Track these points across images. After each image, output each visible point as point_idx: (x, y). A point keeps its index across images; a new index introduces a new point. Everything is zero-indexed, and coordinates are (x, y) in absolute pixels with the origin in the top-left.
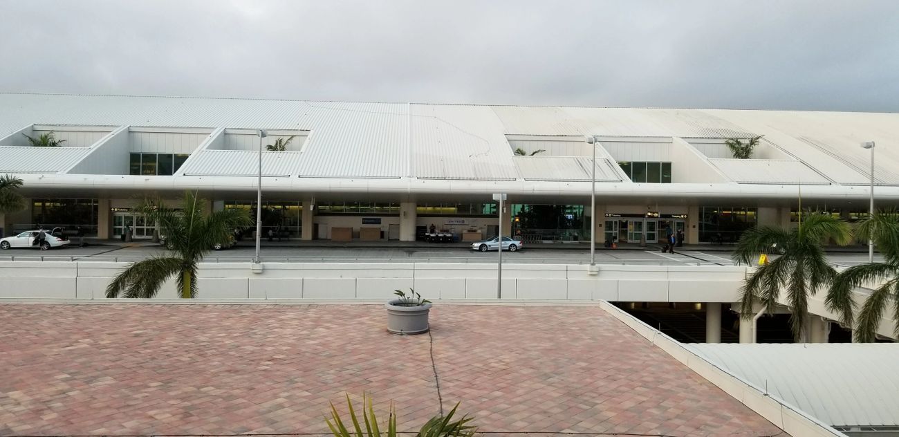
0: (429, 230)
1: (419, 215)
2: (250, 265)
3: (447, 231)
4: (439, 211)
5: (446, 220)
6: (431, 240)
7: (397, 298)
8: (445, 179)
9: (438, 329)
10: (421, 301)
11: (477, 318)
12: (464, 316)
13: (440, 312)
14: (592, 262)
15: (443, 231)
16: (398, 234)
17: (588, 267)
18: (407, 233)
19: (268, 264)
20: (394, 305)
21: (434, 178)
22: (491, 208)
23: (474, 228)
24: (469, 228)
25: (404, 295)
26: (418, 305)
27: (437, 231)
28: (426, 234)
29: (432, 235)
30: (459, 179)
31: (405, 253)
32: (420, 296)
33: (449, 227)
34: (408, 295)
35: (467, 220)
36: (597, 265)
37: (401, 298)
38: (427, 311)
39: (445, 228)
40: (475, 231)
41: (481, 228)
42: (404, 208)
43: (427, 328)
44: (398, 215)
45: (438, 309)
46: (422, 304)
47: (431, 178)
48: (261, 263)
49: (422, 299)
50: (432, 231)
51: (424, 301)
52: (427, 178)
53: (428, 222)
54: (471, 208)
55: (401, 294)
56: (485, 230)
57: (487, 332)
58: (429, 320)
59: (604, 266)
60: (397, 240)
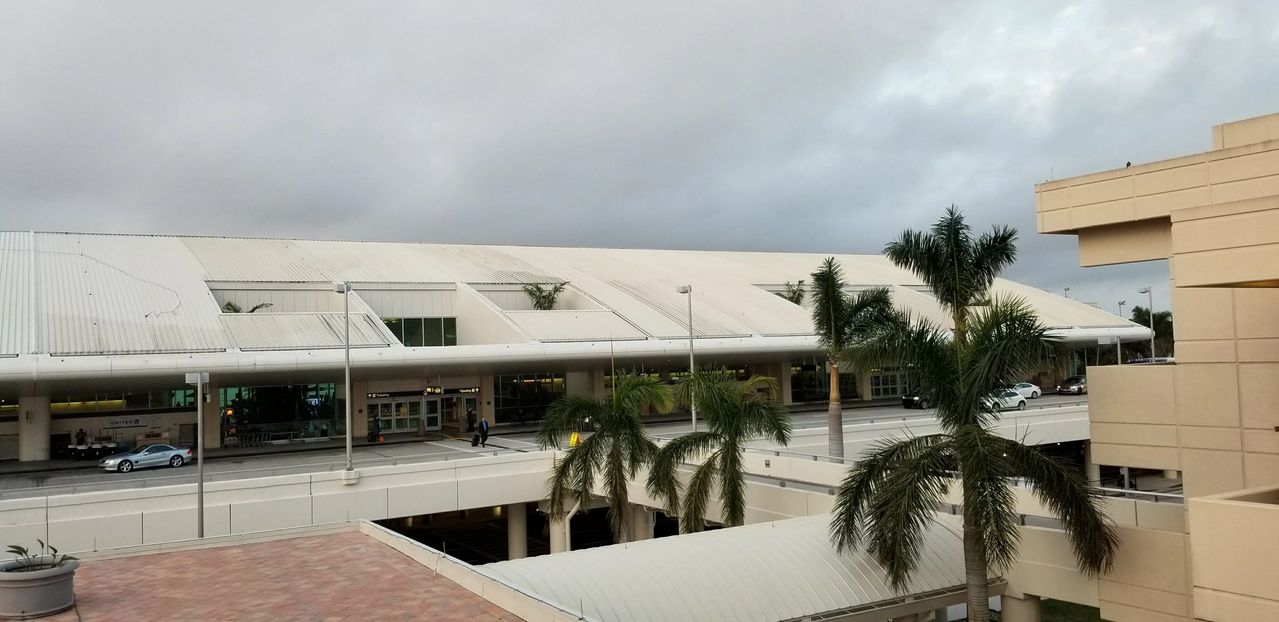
0: (74, 439)
1: (56, 416)
3: (109, 439)
4: (93, 407)
5: (106, 421)
6: (78, 456)
7: (13, 558)
8: (102, 353)
9: (92, 601)
10: (58, 559)
11: (162, 574)
12: (139, 573)
13: (94, 573)
14: (348, 466)
15: (99, 440)
16: (17, 452)
17: (342, 473)
18: (33, 447)
20: (8, 570)
21: (82, 354)
22: (185, 396)
23: (156, 431)
24: (148, 430)
25: (26, 552)
26: (54, 566)
27: (89, 440)
28: (70, 447)
29: (80, 448)
30: (128, 353)
31: (30, 481)
32: (56, 551)
33: (111, 433)
34: (35, 552)
35: (143, 419)
36: (356, 470)
37: (20, 558)
38: (71, 573)
39: (104, 433)
40: (158, 435)
41: (166, 431)
42: (24, 406)
43: (71, 603)
44: (16, 419)
45: (92, 568)
46: (60, 564)
47: (76, 354)
49: (60, 554)
50: (81, 441)
51: (65, 558)
52: (68, 354)
54: (150, 398)
55: (20, 550)
56: (176, 433)
57: (179, 594)
58: (74, 589)
59: (366, 470)
60: (17, 460)
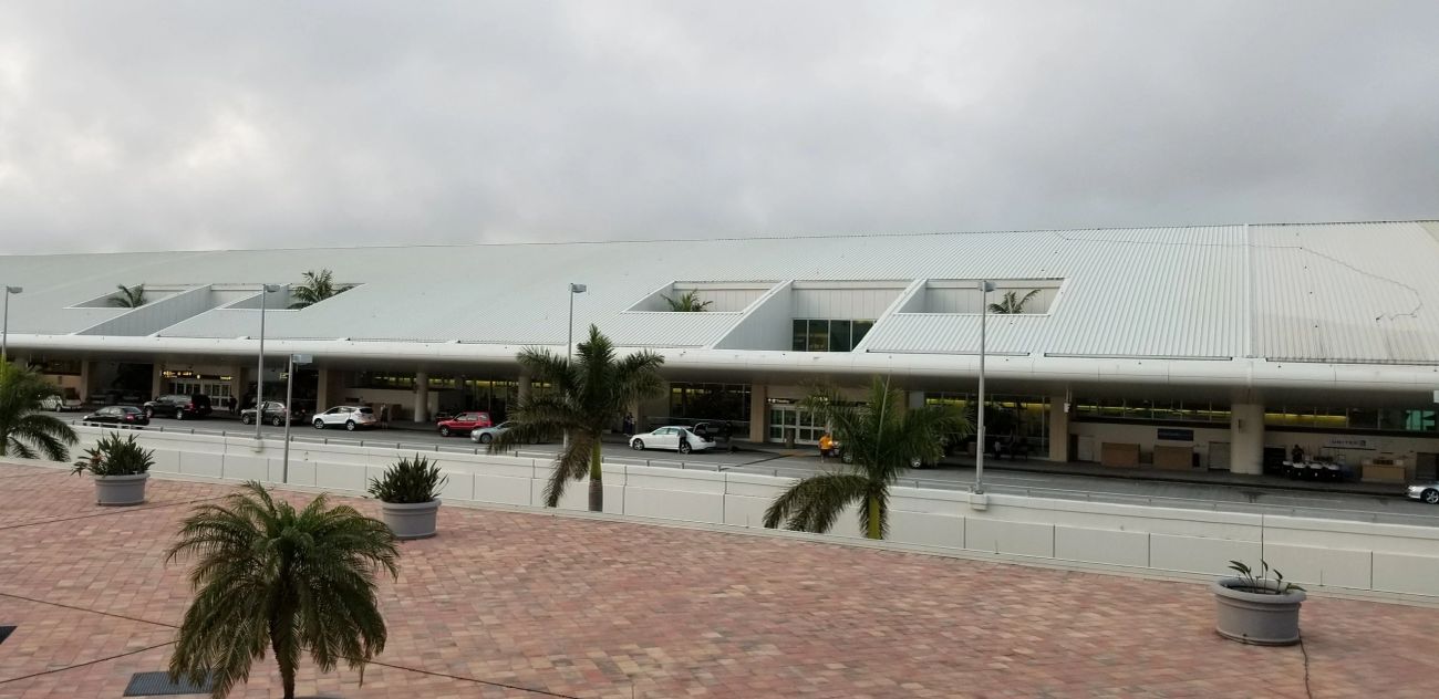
0: (1289, 456)
1: (1270, 428)
2: (967, 495)
3: (1329, 460)
4: (1311, 422)
5: (1326, 439)
6: (1294, 475)
7: (1235, 575)
8: (1324, 361)
9: (1321, 643)
10: (1283, 585)
11: (1403, 630)
12: (1374, 622)
13: (1320, 611)
15: (1318, 459)
16: (1228, 459)
18: (1245, 459)
19: (997, 497)
20: (1229, 587)
21: (1301, 360)
22: (1422, 418)
23: (1388, 457)
24: (1376, 455)
25: (1249, 572)
26: (1278, 592)
27: (1307, 459)
29: (1296, 466)
30: (1355, 362)
31: (1242, 496)
32: (1281, 577)
33: (1332, 453)
34: (1256, 573)
35: (1370, 441)
37: (1243, 576)
38: (1296, 605)
39: (1325, 453)
40: (1390, 463)
41: (1400, 458)
42: (1237, 413)
43: (1296, 638)
44: (1227, 426)
45: (1318, 604)
46: (1285, 592)
47: (1294, 360)
48: (985, 495)
49: (1285, 582)
50: (1298, 457)
51: (1290, 586)
52: (1286, 360)
53: (1289, 441)
54: (1380, 417)
55: (1242, 568)
56: (1412, 462)
58: (1299, 623)
60: (1226, 471)
